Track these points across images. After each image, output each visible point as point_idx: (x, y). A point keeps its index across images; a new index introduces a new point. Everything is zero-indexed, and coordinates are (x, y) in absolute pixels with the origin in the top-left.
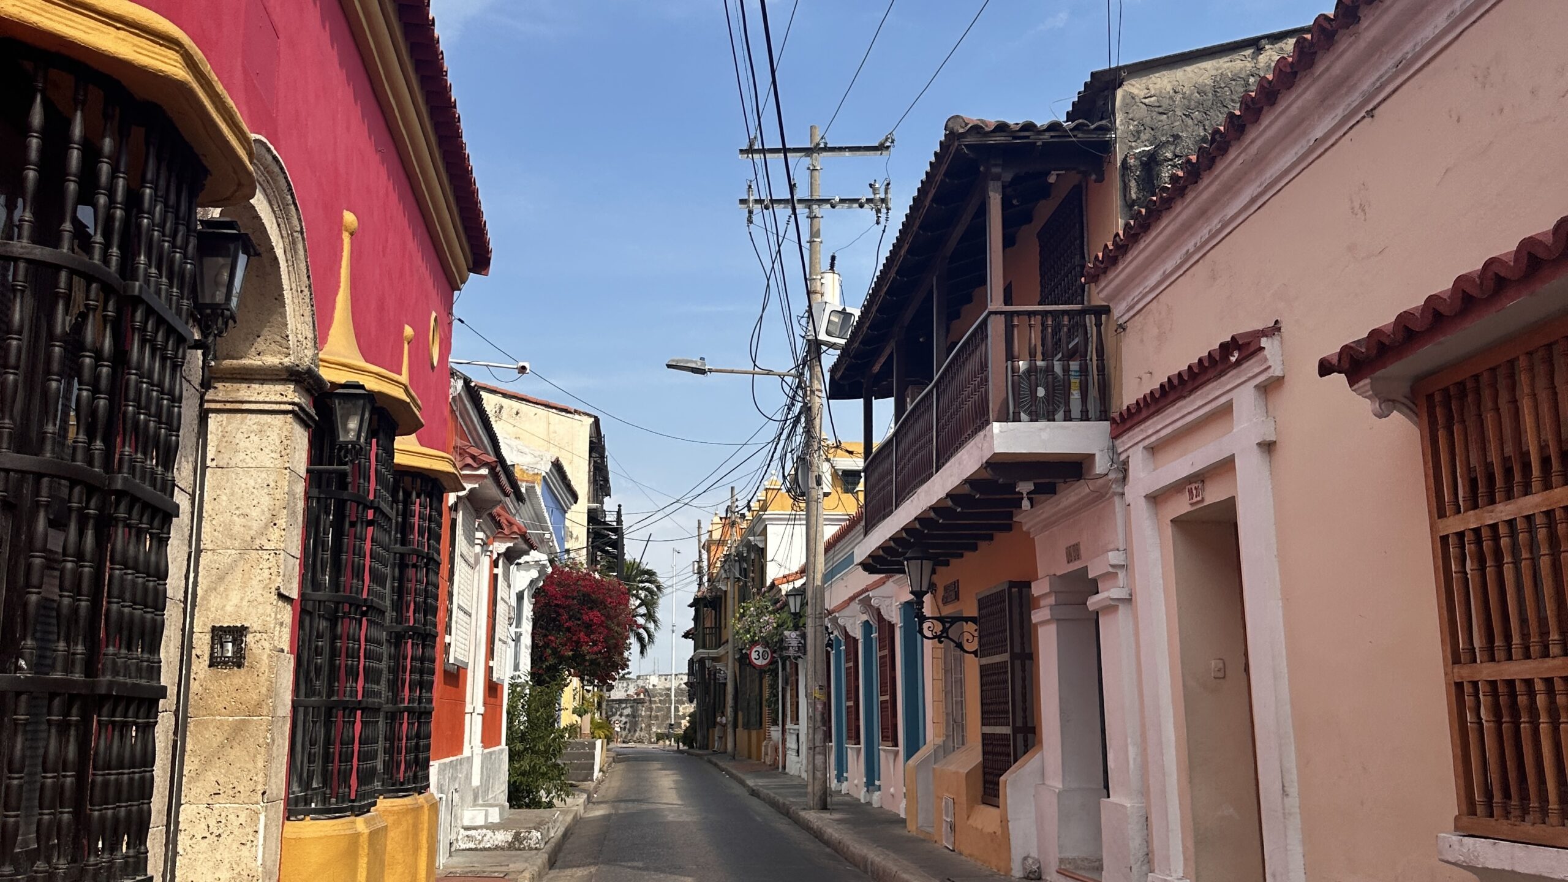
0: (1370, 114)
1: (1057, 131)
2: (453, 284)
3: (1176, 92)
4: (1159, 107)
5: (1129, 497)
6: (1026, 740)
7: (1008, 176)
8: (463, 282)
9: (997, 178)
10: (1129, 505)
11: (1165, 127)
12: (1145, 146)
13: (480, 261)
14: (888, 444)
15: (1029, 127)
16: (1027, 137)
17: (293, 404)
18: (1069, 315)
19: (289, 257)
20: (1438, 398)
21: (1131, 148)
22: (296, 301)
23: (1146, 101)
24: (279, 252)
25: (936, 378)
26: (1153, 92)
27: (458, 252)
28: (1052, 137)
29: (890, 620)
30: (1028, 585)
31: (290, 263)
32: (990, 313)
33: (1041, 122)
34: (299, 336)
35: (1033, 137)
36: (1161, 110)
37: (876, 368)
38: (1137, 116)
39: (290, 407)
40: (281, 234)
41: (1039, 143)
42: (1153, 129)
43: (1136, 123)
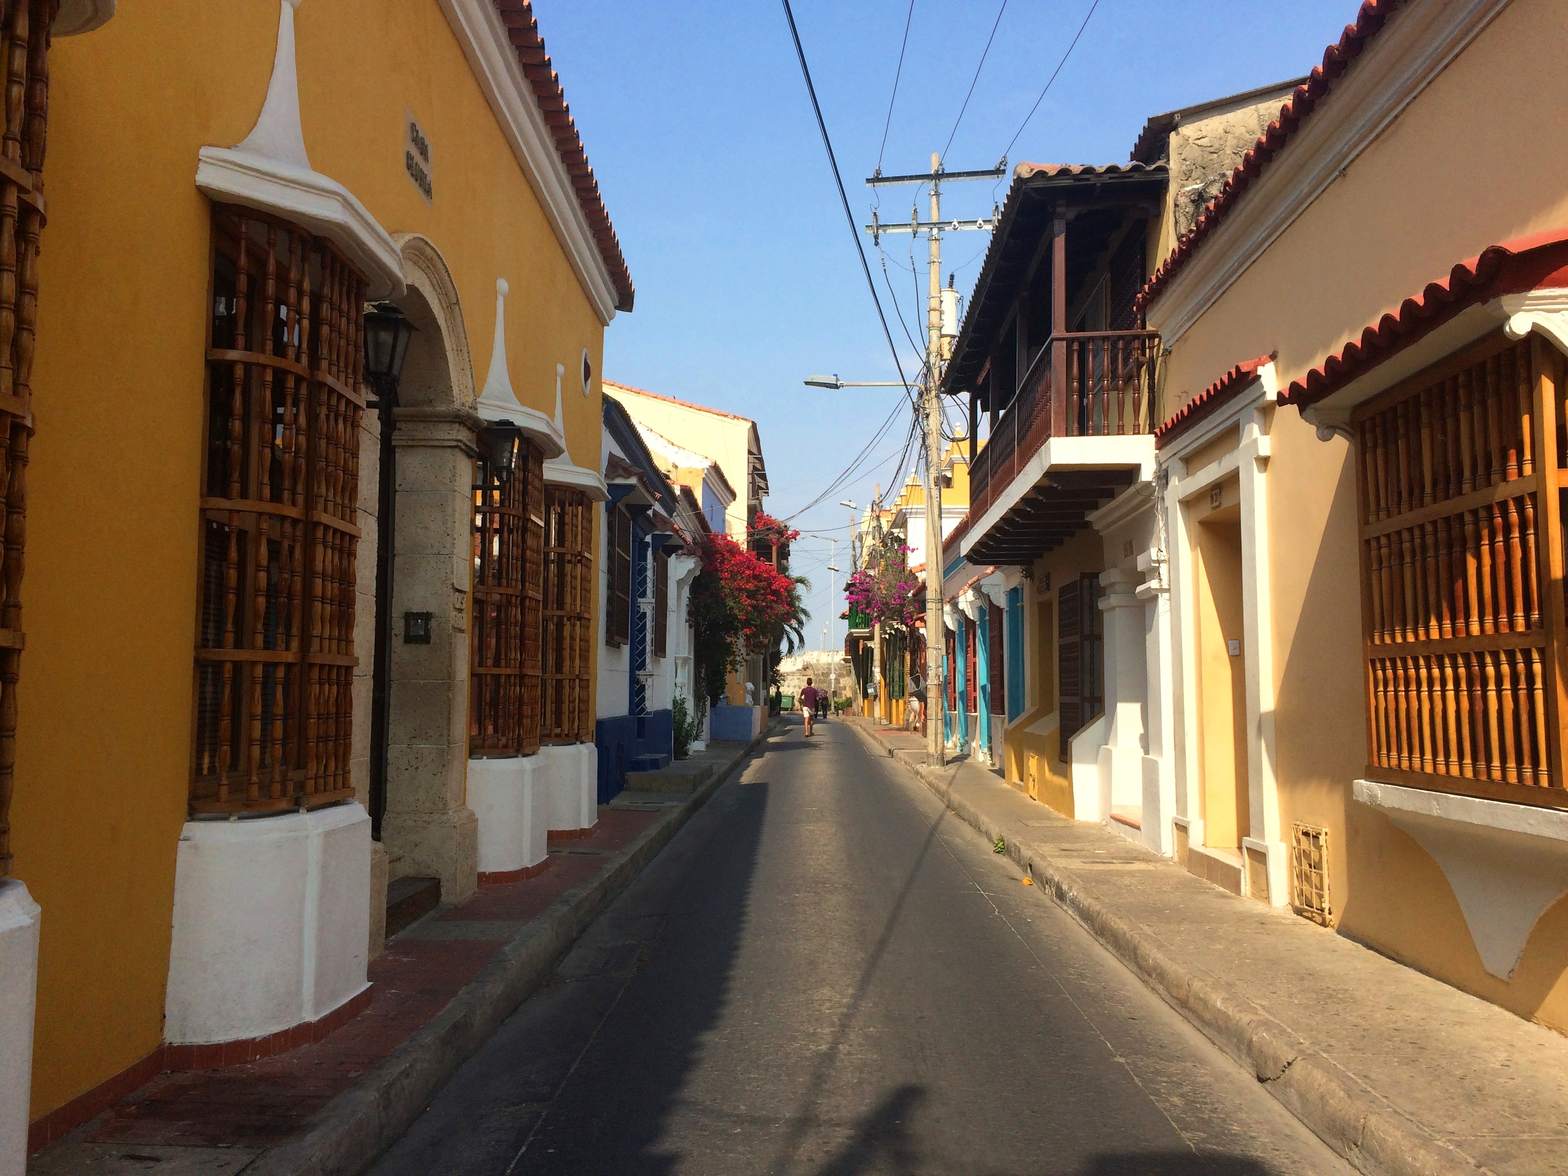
0: (1343, 173)
1: (1116, 172)
2: (603, 322)
3: (1226, 132)
4: (1211, 146)
5: (1168, 503)
6: (1092, 707)
7: (1071, 215)
8: (611, 318)
9: (1062, 216)
10: (1167, 508)
11: (1215, 166)
12: (1196, 183)
13: (625, 301)
14: (986, 448)
15: (1088, 171)
16: (1088, 179)
17: (458, 441)
18: (1124, 340)
19: (450, 324)
20: (1368, 425)
21: (1183, 186)
22: (457, 359)
23: (1198, 142)
24: (441, 322)
25: (1017, 392)
26: (1204, 134)
27: (605, 296)
28: (1110, 178)
29: (998, 605)
30: (1096, 576)
31: (451, 329)
32: (1053, 340)
33: (1100, 165)
34: (461, 386)
35: (1093, 180)
36: (1212, 150)
37: (980, 380)
38: (1189, 157)
39: (455, 444)
40: (442, 307)
41: (1099, 185)
42: (1204, 168)
43: (1188, 163)
